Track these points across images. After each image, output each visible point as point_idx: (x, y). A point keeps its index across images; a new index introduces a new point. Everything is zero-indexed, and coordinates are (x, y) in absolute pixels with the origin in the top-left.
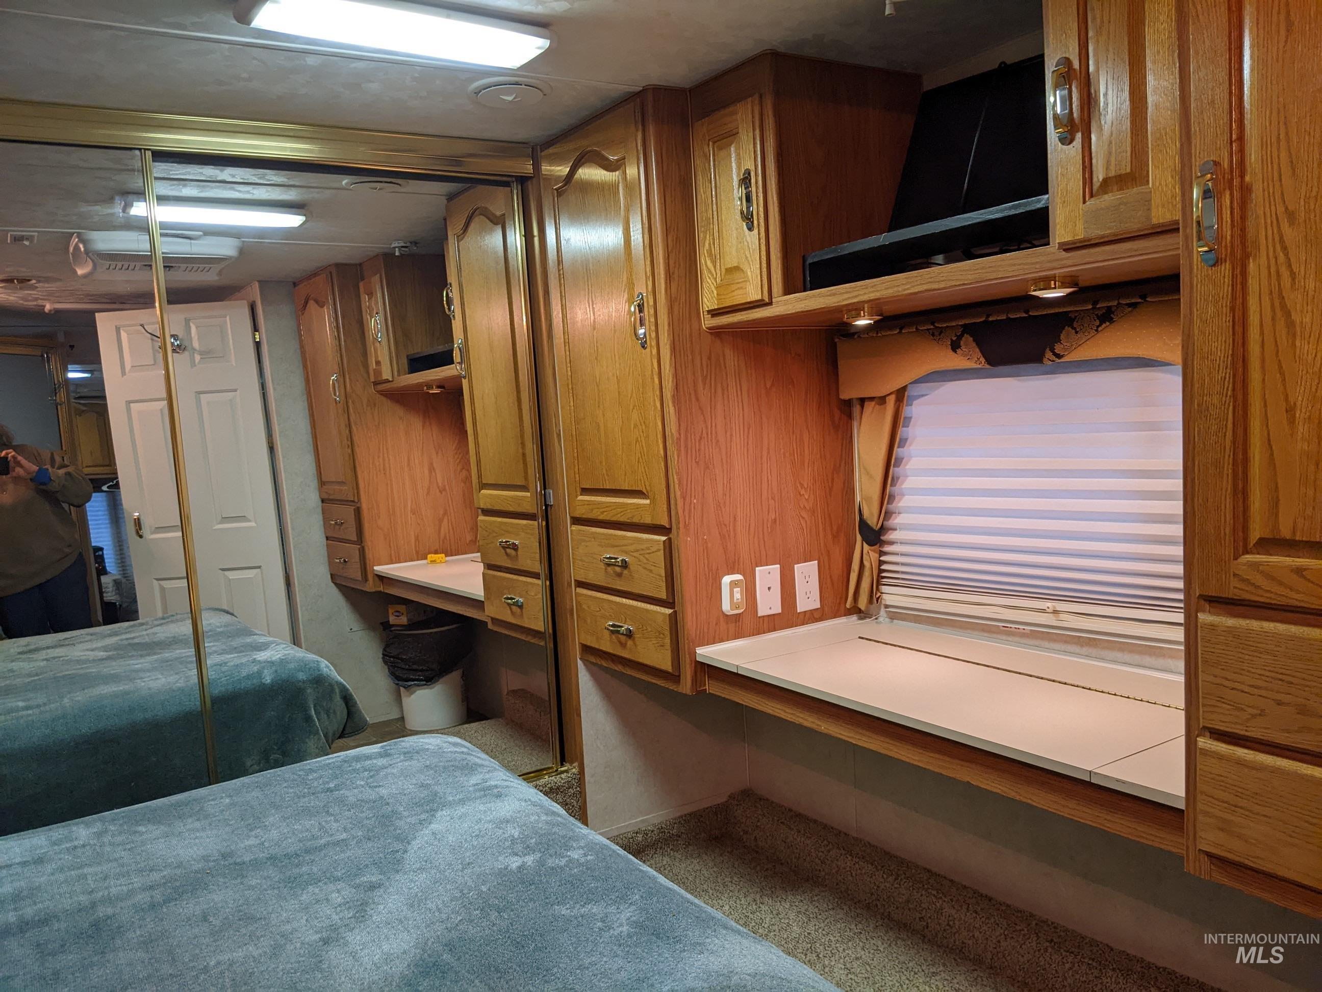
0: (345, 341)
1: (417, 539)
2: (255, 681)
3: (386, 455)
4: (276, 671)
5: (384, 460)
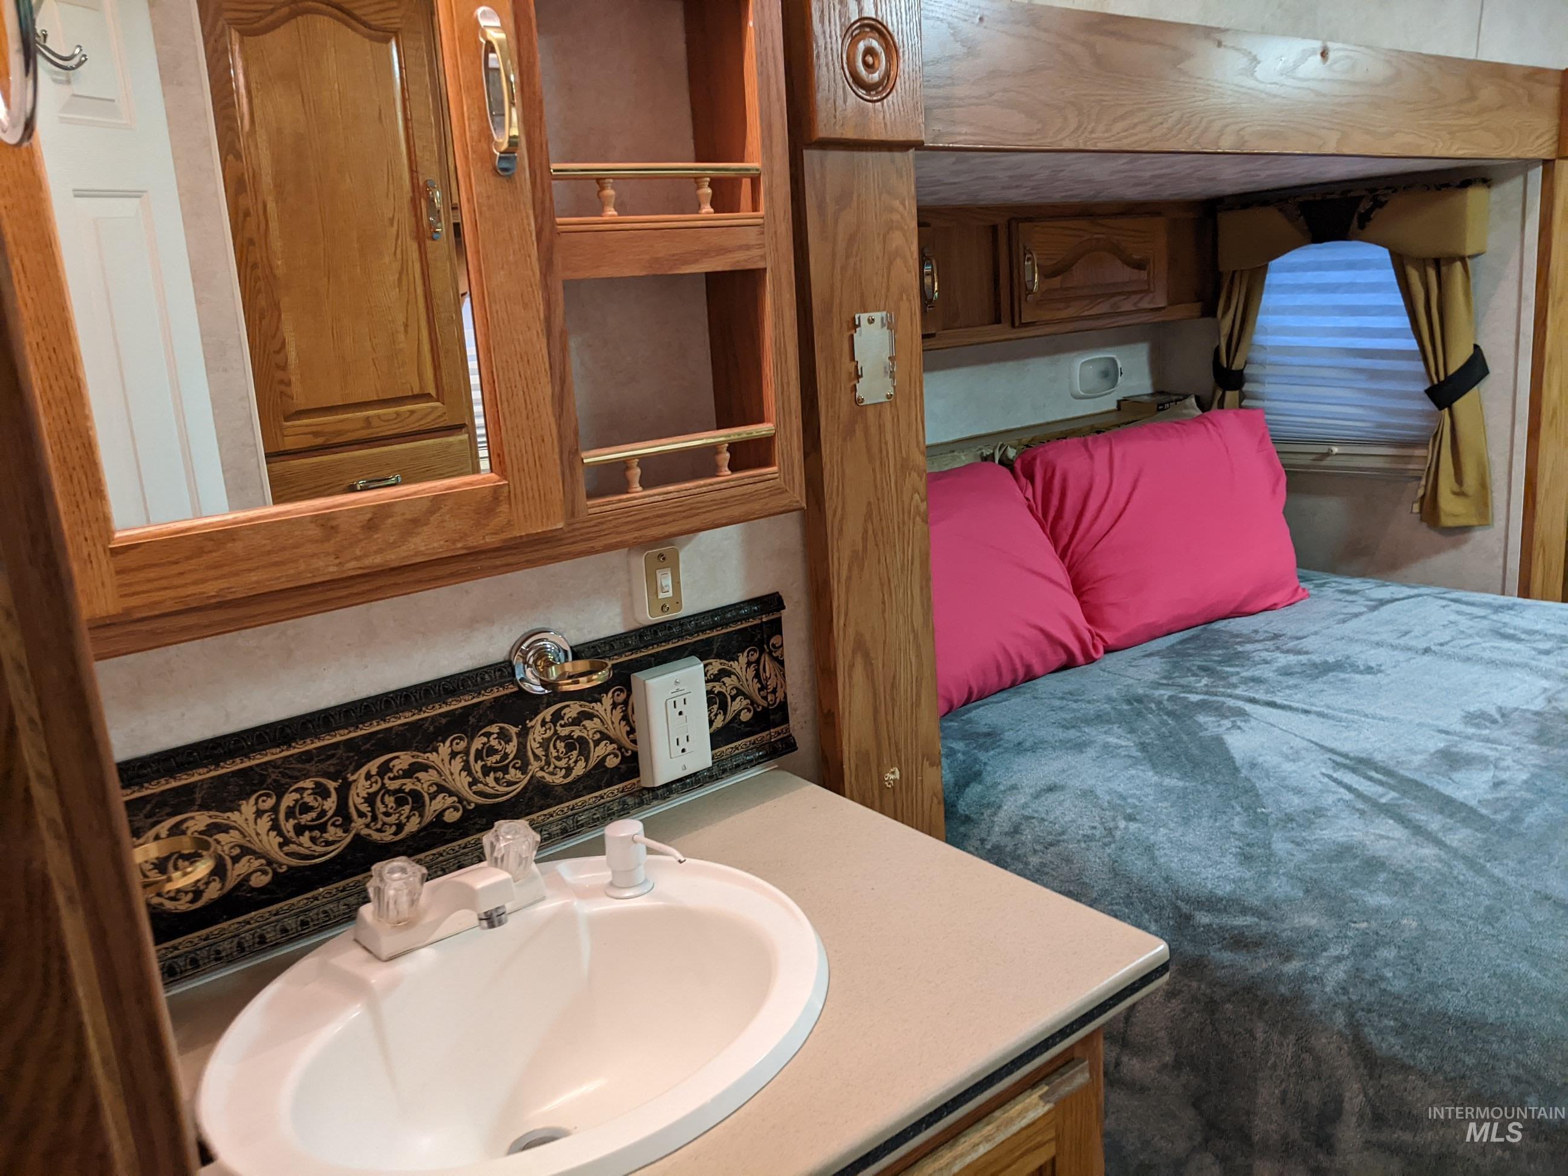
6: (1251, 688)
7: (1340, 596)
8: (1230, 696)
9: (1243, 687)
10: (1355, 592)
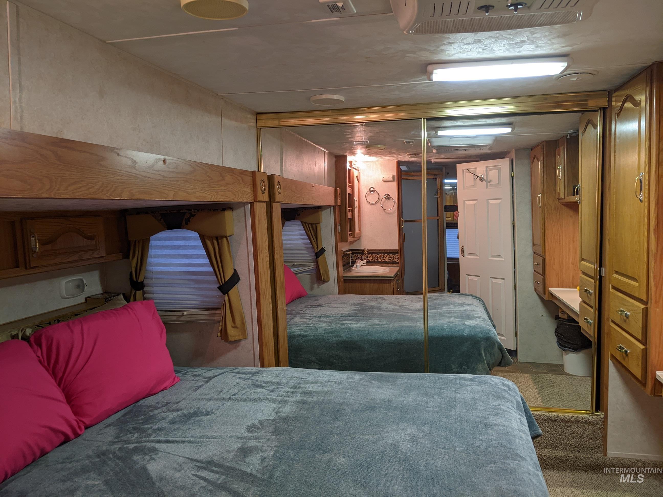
0: (546, 178)
1: (573, 277)
2: (461, 333)
3: (561, 234)
4: (470, 331)
5: (560, 237)
6: (158, 434)
7: (193, 378)
8: (148, 441)
9: (154, 435)
10: (199, 375)
